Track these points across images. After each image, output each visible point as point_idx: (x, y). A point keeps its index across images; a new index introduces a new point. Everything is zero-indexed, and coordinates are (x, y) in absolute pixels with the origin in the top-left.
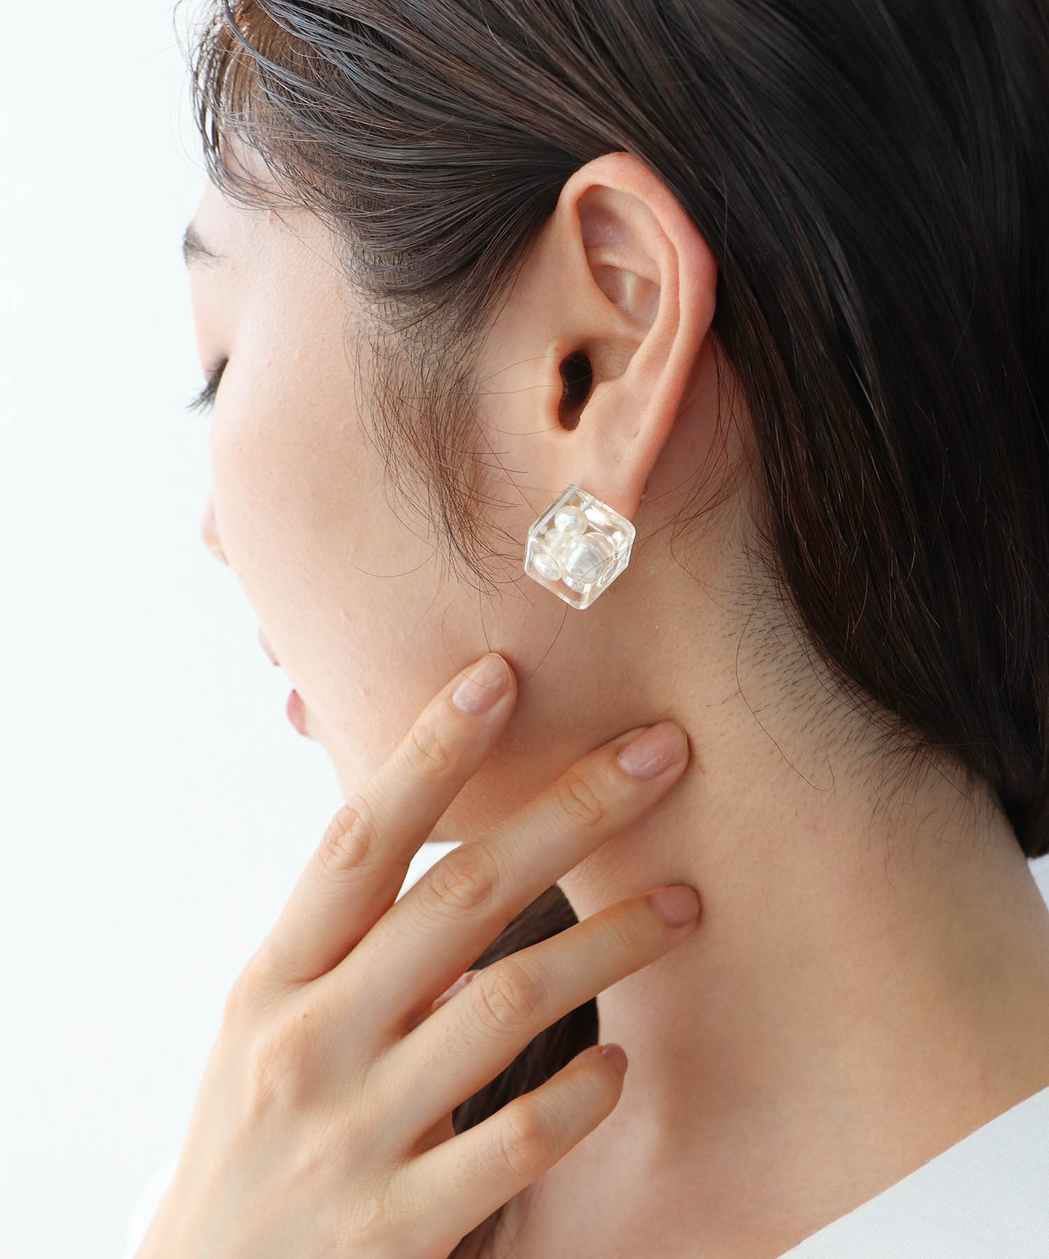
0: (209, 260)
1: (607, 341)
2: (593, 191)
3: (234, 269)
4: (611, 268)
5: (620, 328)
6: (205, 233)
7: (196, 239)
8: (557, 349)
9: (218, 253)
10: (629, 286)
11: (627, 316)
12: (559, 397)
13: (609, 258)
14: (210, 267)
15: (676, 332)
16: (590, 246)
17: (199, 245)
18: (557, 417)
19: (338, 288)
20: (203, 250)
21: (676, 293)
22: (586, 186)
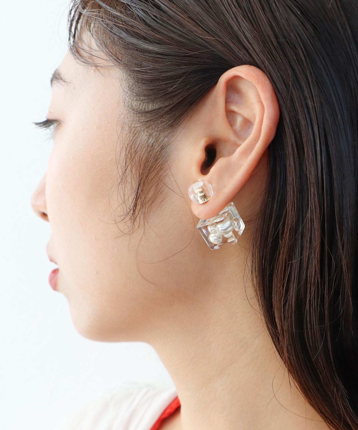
0: (63, 83)
1: (226, 141)
2: (236, 78)
3: (74, 88)
4: (233, 112)
5: (232, 137)
6: (64, 73)
7: (59, 75)
8: (206, 141)
9: (69, 81)
10: (239, 120)
11: (236, 133)
12: (203, 161)
13: (234, 108)
14: (63, 86)
15: (258, 141)
16: (227, 101)
17: (60, 77)
18: (200, 169)
19: (118, 102)
20: (61, 79)
21: (261, 125)
22: (233, 75)
